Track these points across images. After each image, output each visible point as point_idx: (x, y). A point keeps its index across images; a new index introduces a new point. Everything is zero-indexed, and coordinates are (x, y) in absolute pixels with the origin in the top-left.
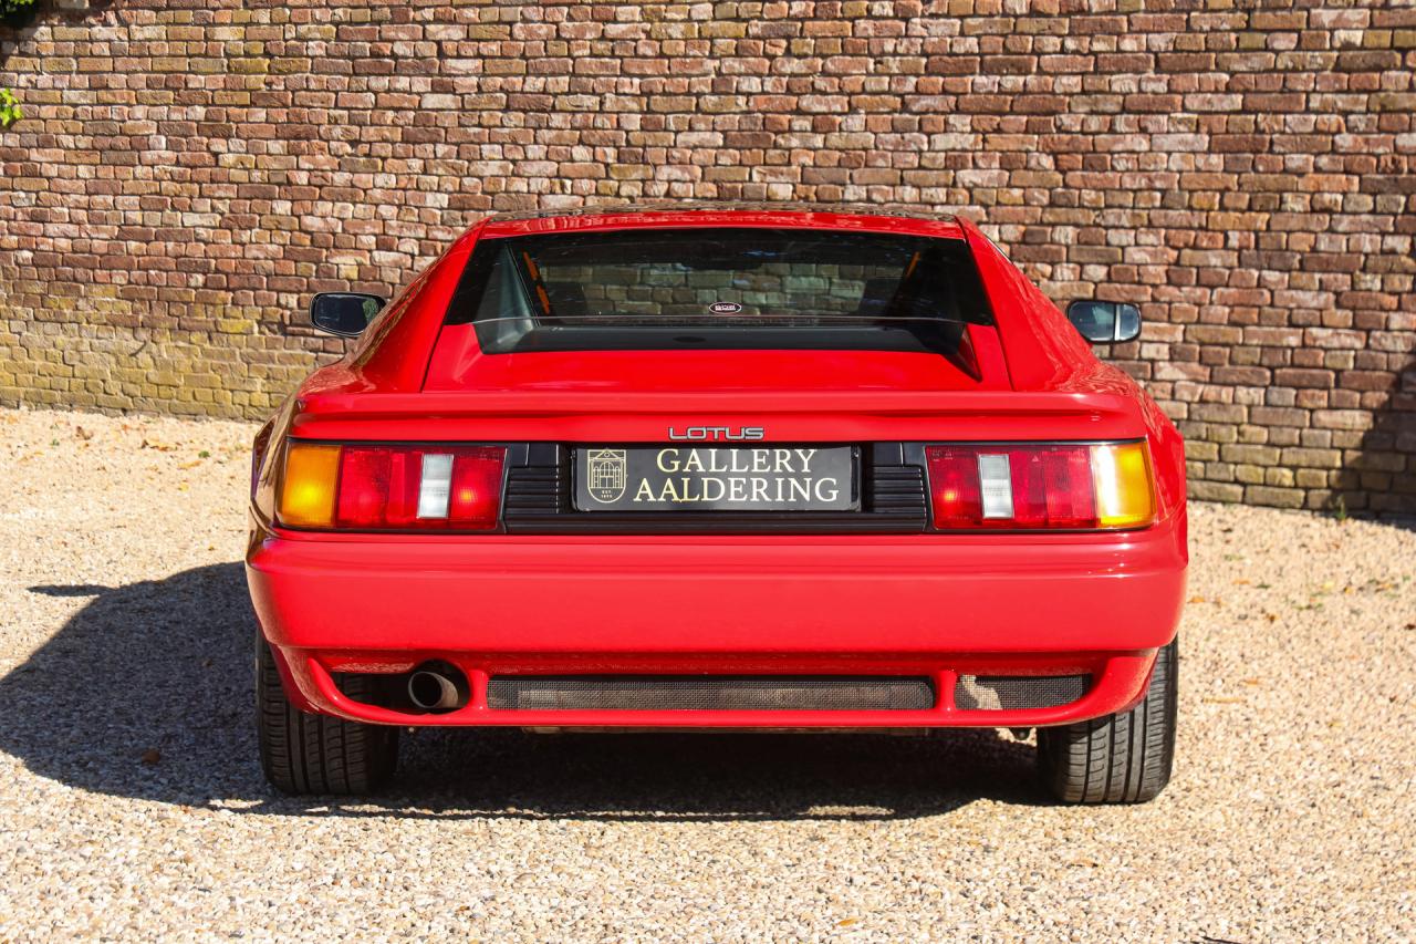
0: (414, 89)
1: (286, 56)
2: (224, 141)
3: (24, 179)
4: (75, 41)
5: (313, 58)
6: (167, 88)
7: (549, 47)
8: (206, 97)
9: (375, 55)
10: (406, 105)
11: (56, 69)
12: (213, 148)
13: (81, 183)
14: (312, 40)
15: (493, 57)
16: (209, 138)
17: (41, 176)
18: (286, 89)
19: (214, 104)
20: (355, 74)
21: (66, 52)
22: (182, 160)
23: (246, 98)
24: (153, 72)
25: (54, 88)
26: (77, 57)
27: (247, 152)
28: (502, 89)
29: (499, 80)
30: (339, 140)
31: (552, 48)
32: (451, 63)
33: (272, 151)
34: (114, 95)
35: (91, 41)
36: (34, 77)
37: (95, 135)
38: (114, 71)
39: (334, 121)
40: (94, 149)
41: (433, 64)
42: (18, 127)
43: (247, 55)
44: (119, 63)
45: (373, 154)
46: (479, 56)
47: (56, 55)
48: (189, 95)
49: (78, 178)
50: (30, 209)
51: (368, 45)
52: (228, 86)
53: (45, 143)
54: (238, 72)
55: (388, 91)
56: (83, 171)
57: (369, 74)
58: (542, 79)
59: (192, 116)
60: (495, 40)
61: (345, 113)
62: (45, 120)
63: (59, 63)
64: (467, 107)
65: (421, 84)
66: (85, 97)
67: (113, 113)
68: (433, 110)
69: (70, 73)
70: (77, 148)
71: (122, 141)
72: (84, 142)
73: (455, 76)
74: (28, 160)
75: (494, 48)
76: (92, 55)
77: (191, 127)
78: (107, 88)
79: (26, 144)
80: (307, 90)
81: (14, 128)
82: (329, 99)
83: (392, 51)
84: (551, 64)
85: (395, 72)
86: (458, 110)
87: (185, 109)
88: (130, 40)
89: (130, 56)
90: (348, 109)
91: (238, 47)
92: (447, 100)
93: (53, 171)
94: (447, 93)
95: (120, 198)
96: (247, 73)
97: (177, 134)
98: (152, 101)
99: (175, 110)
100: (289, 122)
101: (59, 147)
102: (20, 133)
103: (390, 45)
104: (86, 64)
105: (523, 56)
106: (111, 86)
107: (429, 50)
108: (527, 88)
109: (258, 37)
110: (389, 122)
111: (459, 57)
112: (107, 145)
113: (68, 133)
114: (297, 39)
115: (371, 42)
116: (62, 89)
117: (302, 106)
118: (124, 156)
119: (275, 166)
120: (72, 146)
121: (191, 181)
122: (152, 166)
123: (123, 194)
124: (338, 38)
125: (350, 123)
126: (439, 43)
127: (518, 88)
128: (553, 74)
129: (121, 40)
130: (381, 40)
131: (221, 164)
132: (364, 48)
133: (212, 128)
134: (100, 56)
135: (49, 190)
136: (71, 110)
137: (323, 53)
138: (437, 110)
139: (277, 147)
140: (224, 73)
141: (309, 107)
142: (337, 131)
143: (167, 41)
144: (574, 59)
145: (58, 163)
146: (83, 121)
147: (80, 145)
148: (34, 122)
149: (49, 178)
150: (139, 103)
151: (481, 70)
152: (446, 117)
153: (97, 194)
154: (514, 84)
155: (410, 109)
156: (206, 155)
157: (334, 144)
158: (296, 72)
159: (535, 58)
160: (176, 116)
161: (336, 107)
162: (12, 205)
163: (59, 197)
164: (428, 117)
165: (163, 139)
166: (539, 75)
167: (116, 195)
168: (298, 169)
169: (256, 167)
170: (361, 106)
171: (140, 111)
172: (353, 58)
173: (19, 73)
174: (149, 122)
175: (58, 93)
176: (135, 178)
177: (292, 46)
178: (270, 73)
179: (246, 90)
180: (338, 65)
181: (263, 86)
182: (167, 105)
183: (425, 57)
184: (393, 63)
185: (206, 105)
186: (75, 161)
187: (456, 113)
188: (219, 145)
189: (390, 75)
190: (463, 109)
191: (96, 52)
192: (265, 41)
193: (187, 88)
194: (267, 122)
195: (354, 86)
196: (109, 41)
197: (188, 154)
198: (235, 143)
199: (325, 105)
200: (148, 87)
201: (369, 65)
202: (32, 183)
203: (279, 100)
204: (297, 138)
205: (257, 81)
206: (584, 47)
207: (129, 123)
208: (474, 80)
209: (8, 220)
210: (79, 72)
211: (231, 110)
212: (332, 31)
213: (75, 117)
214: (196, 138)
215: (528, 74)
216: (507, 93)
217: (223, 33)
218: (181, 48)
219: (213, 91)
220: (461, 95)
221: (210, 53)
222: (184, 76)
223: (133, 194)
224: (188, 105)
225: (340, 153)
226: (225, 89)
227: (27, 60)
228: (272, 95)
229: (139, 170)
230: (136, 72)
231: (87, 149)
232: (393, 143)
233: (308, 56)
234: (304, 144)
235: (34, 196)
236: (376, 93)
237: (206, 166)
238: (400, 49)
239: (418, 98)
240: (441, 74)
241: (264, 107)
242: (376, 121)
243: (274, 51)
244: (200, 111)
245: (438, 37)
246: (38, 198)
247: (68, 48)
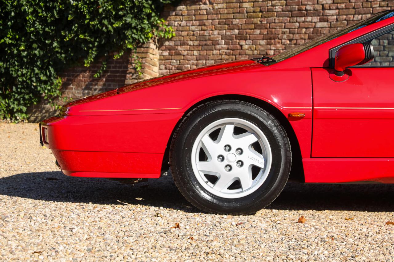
0: (313, 21)
1: (268, 11)
2: (244, 41)
3: (175, 56)
4: (195, 10)
5: (277, 12)
6: (225, 24)
7: (363, 5)
8: (239, 26)
9: (300, 10)
10: (310, 26)
11: (188, 19)
12: (241, 44)
13: (195, 57)
14: (277, 6)
15: (342, 9)
16: (239, 40)
17: (181, 55)
18: (267, 23)
19: (241, 29)
20: (292, 17)
21: (191, 14)
22: (230, 48)
23: (253, 26)
24: (221, 19)
25: (187, 26)
26: (195, 15)
27: (252, 44)
28: (345, 20)
29: (345, 17)
30: (285, 39)
31: (365, 5)
32: (327, 11)
33: (261, 44)
34: (207, 27)
35: (200, 10)
36: (180, 23)
37: (200, 41)
38: (207, 19)
39: (284, 33)
40: (199, 45)
41: (320, 12)
42: (174, 39)
43: (254, 12)
44: (209, 17)
45: (297, 43)
46: (337, 8)
47: (188, 15)
48: (233, 26)
49: (194, 55)
50: (177, 66)
51: (297, 7)
52: (247, 22)
53: (183, 44)
54: (250, 18)
55: (304, 22)
56: (195, 53)
57: (297, 17)
58: (361, 16)
59: (234, 33)
60: (343, 3)
61: (288, 30)
62: (183, 36)
63: (189, 18)
64: (332, 26)
65: (316, 19)
66: (197, 28)
67: (206, 33)
68: (320, 28)
69: (192, 20)
70: (194, 45)
71: (209, 43)
72: (196, 43)
73: (328, 16)
74: (177, 50)
75: (343, 6)
76: (200, 14)
77: (233, 37)
78: (205, 25)
79: (176, 44)
80: (275, 23)
81: (172, 39)
82: (282, 25)
83: (306, 8)
84: (364, 10)
85: (307, 15)
86: (329, 27)
87: (231, 31)
88: (213, 9)
89: (213, 14)
90: (289, 29)
91: (251, 9)
92: (325, 24)
93: (185, 53)
94: (325, 21)
95: (208, 61)
96: (253, 18)
97: (228, 39)
98: (220, 29)
99: (228, 32)
100: (268, 34)
101: (187, 45)
102: (175, 41)
103: (305, 6)
104: (198, 17)
105: (354, 8)
106: (206, 24)
107: (319, 7)
108: (355, 19)
109: (258, 6)
110: (303, 32)
111: (330, 9)
112: (204, 44)
113: (191, 40)
114: (272, 6)
115: (298, 6)
116: (189, 26)
117: (273, 28)
118: (210, 47)
119: (262, 49)
120: (192, 44)
121: (233, 55)
122: (219, 50)
123: (209, 60)
124: (286, 5)
125: (290, 33)
126: (323, 5)
127: (352, 19)
128: (365, 14)
129: (210, 9)
130: (302, 5)
131: (243, 48)
132: (296, 8)
133: (241, 37)
134: (203, 15)
135: (184, 59)
136: (192, 33)
137: (280, 10)
138: (321, 28)
139: (263, 42)
140: (245, 18)
141: (275, 29)
142: (285, 36)
143: (226, 8)
144: (373, 8)
145: (187, 50)
146: (196, 36)
147: (195, 44)
148: (180, 37)
149: (184, 56)
150: (215, 29)
151: (338, 14)
152: (325, 30)
153: (200, 60)
154: (350, 18)
155: (311, 28)
156: (238, 46)
157: (283, 41)
158: (271, 17)
159: (358, 8)
160: (228, 33)
161: (285, 28)
162: (171, 65)
163: (187, 61)
164: (318, 30)
165: (223, 41)
166: (359, 14)
167: (206, 60)
168: (270, 49)
169: (255, 49)
170: (293, 27)
171: (216, 32)
172: (291, 11)
173: (175, 21)
174: (219, 36)
175: (188, 27)
176: (213, 54)
177: (270, 8)
178: (262, 17)
179: (253, 23)
180: (286, 14)
181: (259, 22)
182: (225, 30)
183: (317, 10)
184: (305, 12)
185: (239, 29)
186: (193, 49)
187: (328, 29)
188: (243, 42)
189: (304, 16)
190: (331, 27)
191: (201, 13)
192: (260, 7)
193: (232, 24)
194: (260, 34)
195: (291, 20)
196: (206, 9)
197: (232, 46)
198: (249, 42)
199: (281, 27)
200: (219, 24)
201: (297, 13)
202: (178, 57)
203: (265, 27)
204: (270, 39)
205: (257, 21)
206: (377, 4)
207: (212, 36)
208: (335, 17)
209: (169, 70)
210: (195, 20)
211: (248, 31)
212: (284, 2)
213: (193, 35)
214: (235, 40)
215: (355, 14)
216: (347, 21)
217: (246, 5)
218: (231, 10)
219: (241, 25)
220: (331, 22)
221: (241, 12)
222: (231, 20)
223: (212, 60)
224: (232, 30)
225: (286, 43)
226: (245, 24)
227: (178, 17)
228: (262, 25)
229: (215, 52)
230: (215, 19)
231: (197, 45)
232: (305, 39)
233: (275, 11)
234: (273, 41)
235: (178, 62)
236: (299, 23)
237: (237, 50)
238: (308, 7)
239: (314, 24)
240: (323, 15)
241: (259, 29)
242: (299, 32)
243: (263, 10)
244: (236, 31)
245: (323, 3)
246: (180, 62)
247: (192, 12)
